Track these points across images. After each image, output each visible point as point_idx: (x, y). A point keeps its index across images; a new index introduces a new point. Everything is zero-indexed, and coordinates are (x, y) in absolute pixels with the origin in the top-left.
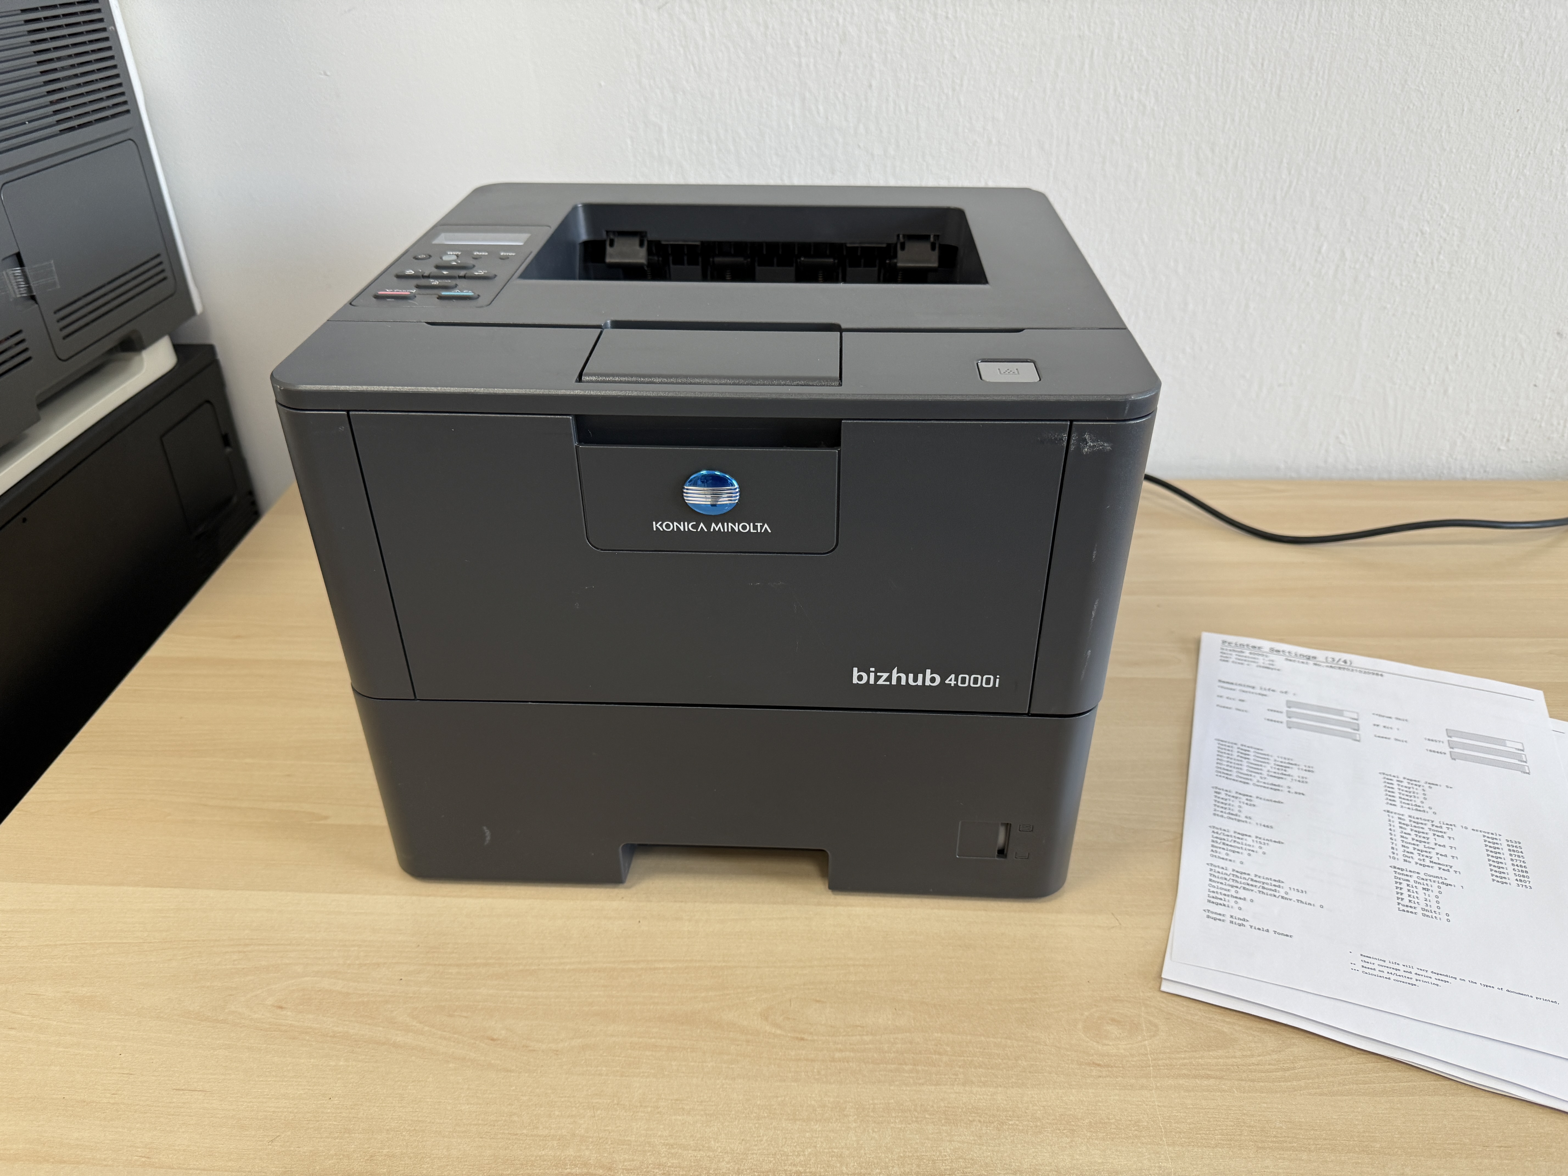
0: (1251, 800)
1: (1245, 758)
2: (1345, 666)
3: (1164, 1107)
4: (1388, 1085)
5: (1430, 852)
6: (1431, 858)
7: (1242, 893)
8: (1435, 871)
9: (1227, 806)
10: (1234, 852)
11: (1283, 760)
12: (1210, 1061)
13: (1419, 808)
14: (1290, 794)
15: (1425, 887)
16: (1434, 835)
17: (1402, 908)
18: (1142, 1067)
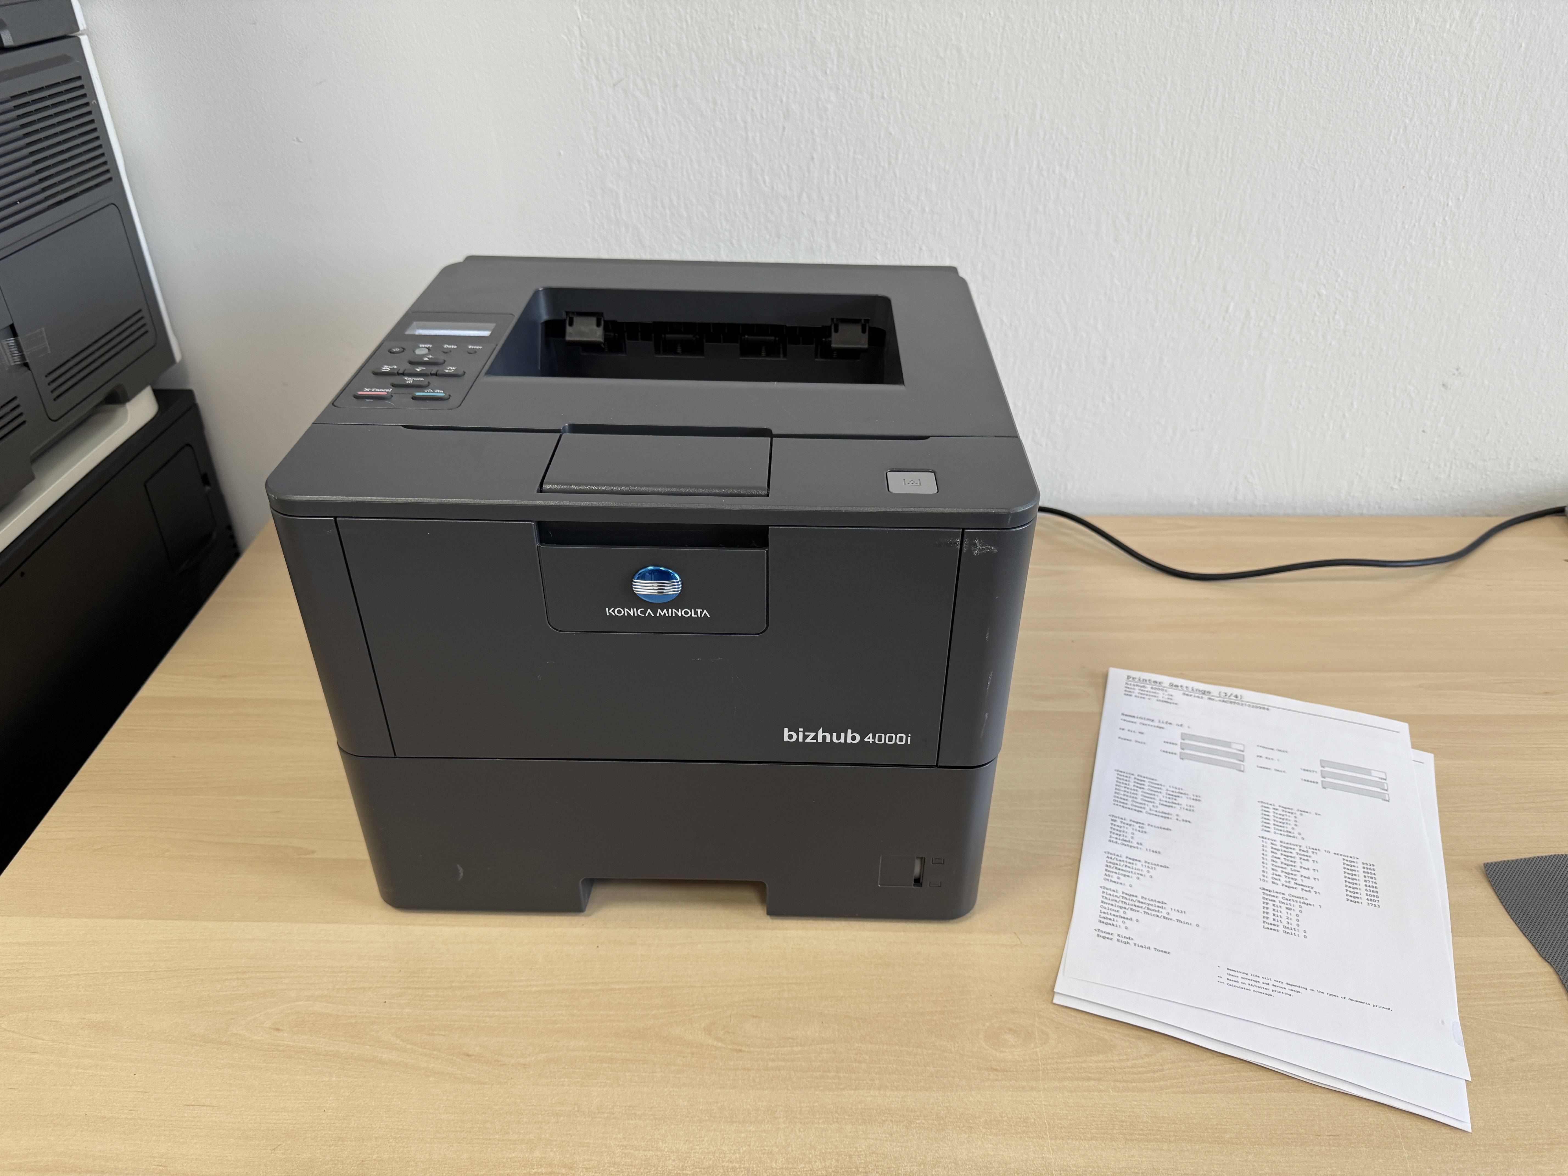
0: (1143, 828)
1: (1140, 788)
2: (1236, 701)
3: (1049, 1105)
4: (1240, 1083)
5: (1295, 875)
6: (1296, 880)
7: (1130, 914)
8: (1298, 892)
9: (1122, 833)
10: (1124, 876)
11: (1174, 790)
12: (1091, 1065)
13: (1289, 834)
14: (1178, 822)
15: (1289, 906)
16: (1301, 858)
17: (1266, 926)
18: (1033, 1071)
